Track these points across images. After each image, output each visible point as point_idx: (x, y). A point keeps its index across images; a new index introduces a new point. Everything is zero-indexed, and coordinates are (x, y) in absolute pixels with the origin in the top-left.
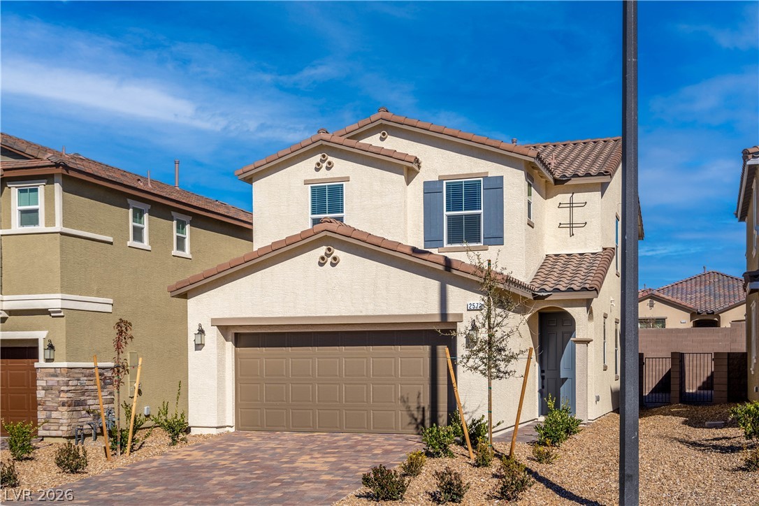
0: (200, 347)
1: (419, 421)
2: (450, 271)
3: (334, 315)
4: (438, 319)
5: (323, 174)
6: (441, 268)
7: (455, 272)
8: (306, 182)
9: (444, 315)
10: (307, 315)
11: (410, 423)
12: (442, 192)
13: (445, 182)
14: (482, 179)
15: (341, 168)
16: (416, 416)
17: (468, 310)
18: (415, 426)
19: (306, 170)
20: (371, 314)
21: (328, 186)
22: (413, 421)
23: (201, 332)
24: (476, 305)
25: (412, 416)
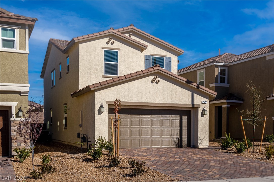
0: (101, 113)
1: (177, 143)
2: (199, 89)
3: (157, 102)
4: (191, 106)
5: (109, 46)
6: (196, 87)
7: (200, 89)
8: (102, 48)
9: (193, 105)
10: (147, 102)
11: (174, 144)
12: (151, 60)
13: (152, 56)
14: (164, 57)
15: (117, 45)
16: (176, 141)
17: (202, 103)
18: (175, 145)
19: (103, 42)
20: (170, 103)
21: (111, 51)
22: (175, 143)
23: (102, 106)
24: (205, 102)
25: (175, 141)
